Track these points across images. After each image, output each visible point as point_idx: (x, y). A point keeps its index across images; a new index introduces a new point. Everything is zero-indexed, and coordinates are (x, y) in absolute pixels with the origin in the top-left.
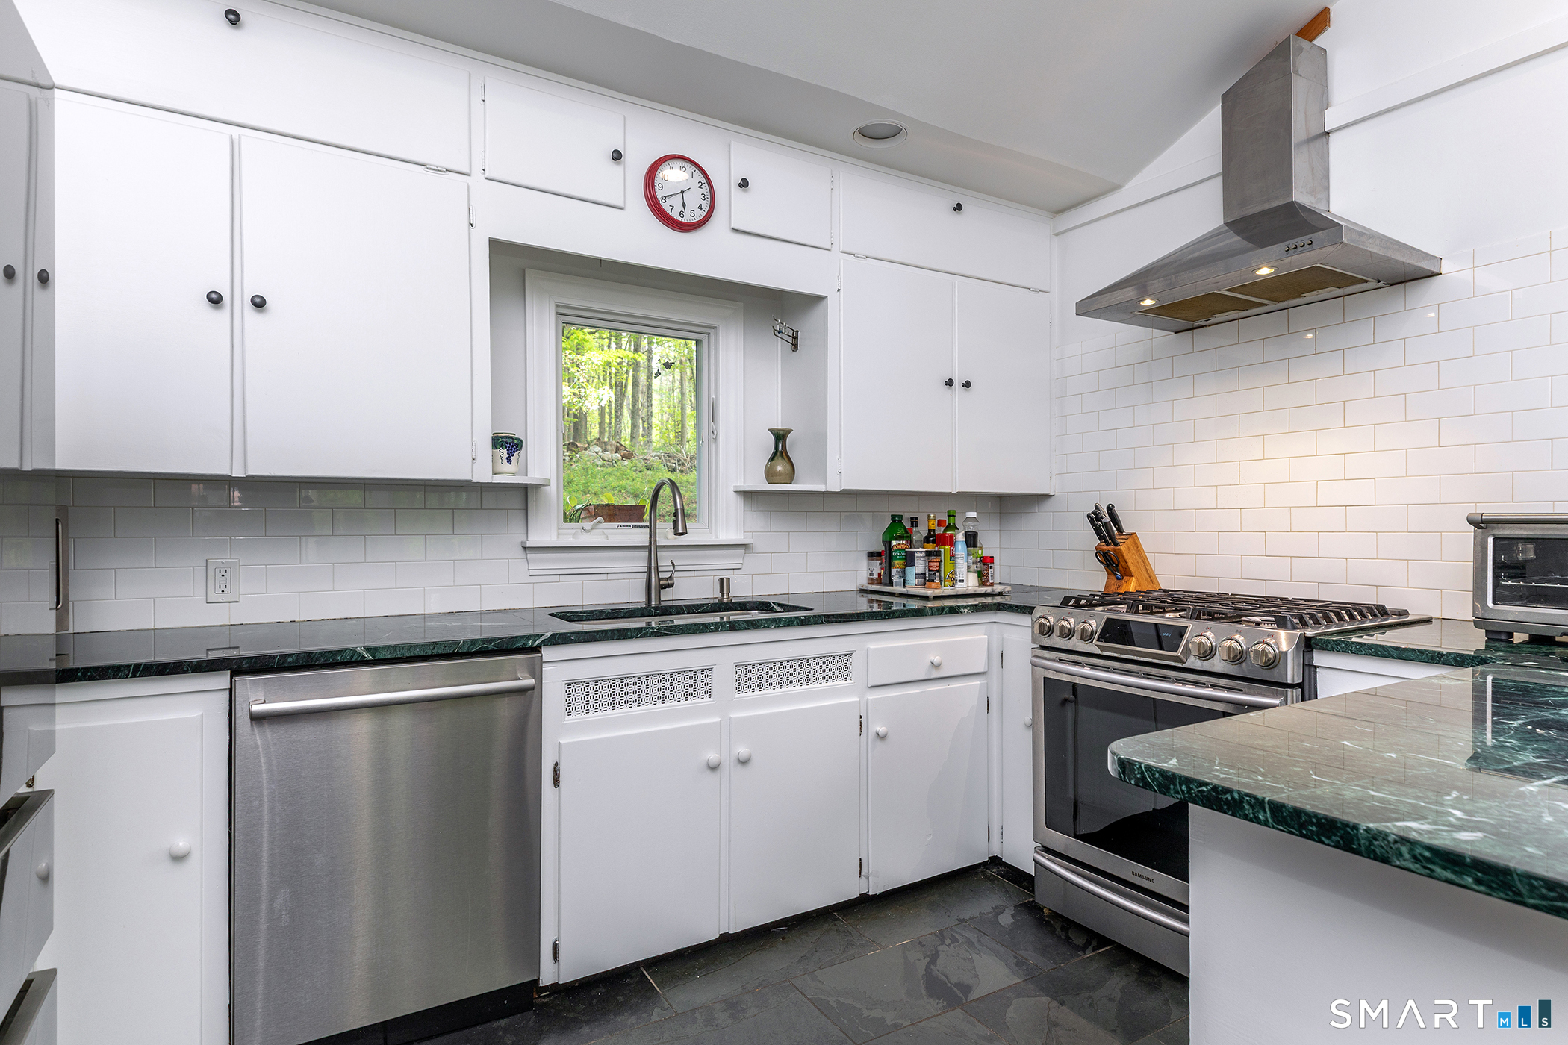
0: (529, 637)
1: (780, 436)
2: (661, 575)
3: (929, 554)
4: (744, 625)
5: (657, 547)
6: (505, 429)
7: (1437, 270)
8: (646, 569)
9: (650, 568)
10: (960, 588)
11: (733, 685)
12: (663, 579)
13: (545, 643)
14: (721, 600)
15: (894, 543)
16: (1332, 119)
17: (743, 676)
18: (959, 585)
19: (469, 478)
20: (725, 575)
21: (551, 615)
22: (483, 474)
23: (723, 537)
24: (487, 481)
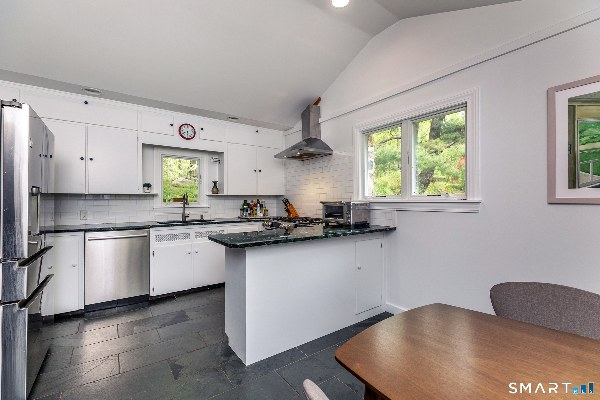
0: (147, 226)
1: (215, 183)
3: (250, 209)
4: (197, 224)
5: (185, 208)
6: (147, 182)
7: (332, 153)
8: (182, 213)
9: (183, 212)
10: (258, 217)
11: (195, 236)
12: (186, 215)
13: (150, 227)
14: (201, 220)
15: (244, 206)
16: (321, 120)
17: (197, 235)
18: (258, 216)
19: (137, 193)
20: (202, 214)
21: (158, 223)
22: (141, 192)
23: (203, 205)
24: (142, 194)
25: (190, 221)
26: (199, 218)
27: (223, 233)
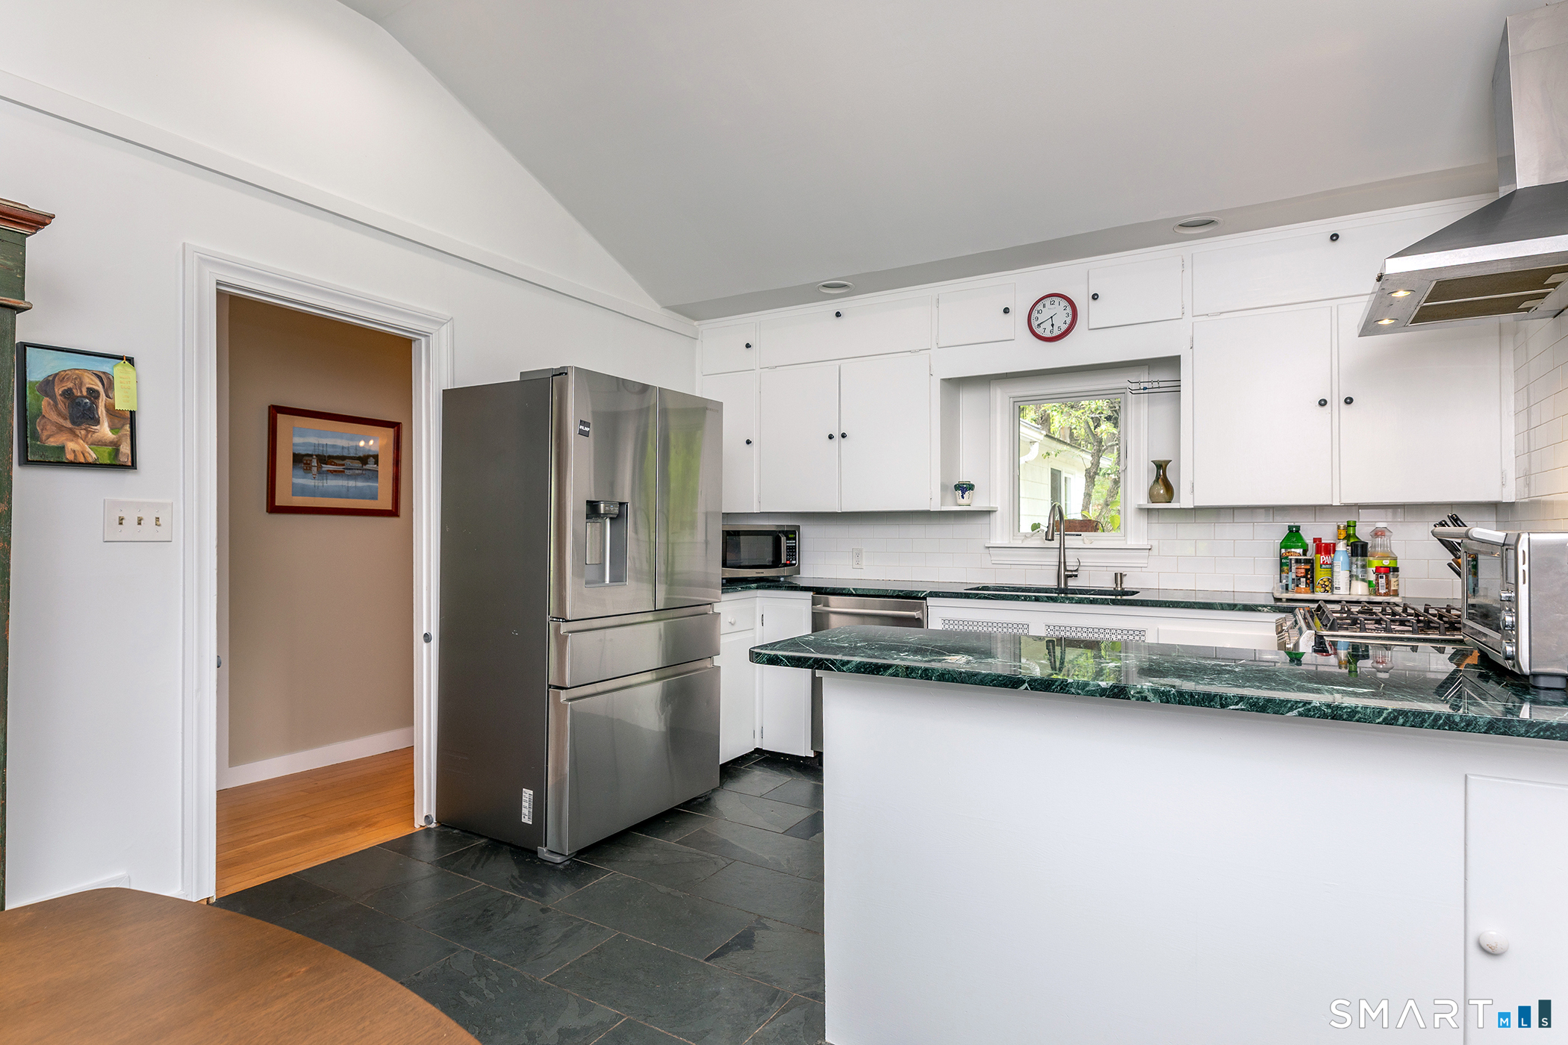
0: (919, 592)
1: (1160, 466)
2: (1068, 568)
5: (1064, 549)
6: (960, 479)
8: (1058, 564)
9: (1060, 562)
12: (1068, 571)
13: (927, 596)
14: (1114, 589)
19: (928, 509)
20: (1119, 571)
22: (937, 506)
23: (1131, 543)
24: (939, 510)
25: (1074, 591)
26: (1108, 584)
27: (1143, 638)
